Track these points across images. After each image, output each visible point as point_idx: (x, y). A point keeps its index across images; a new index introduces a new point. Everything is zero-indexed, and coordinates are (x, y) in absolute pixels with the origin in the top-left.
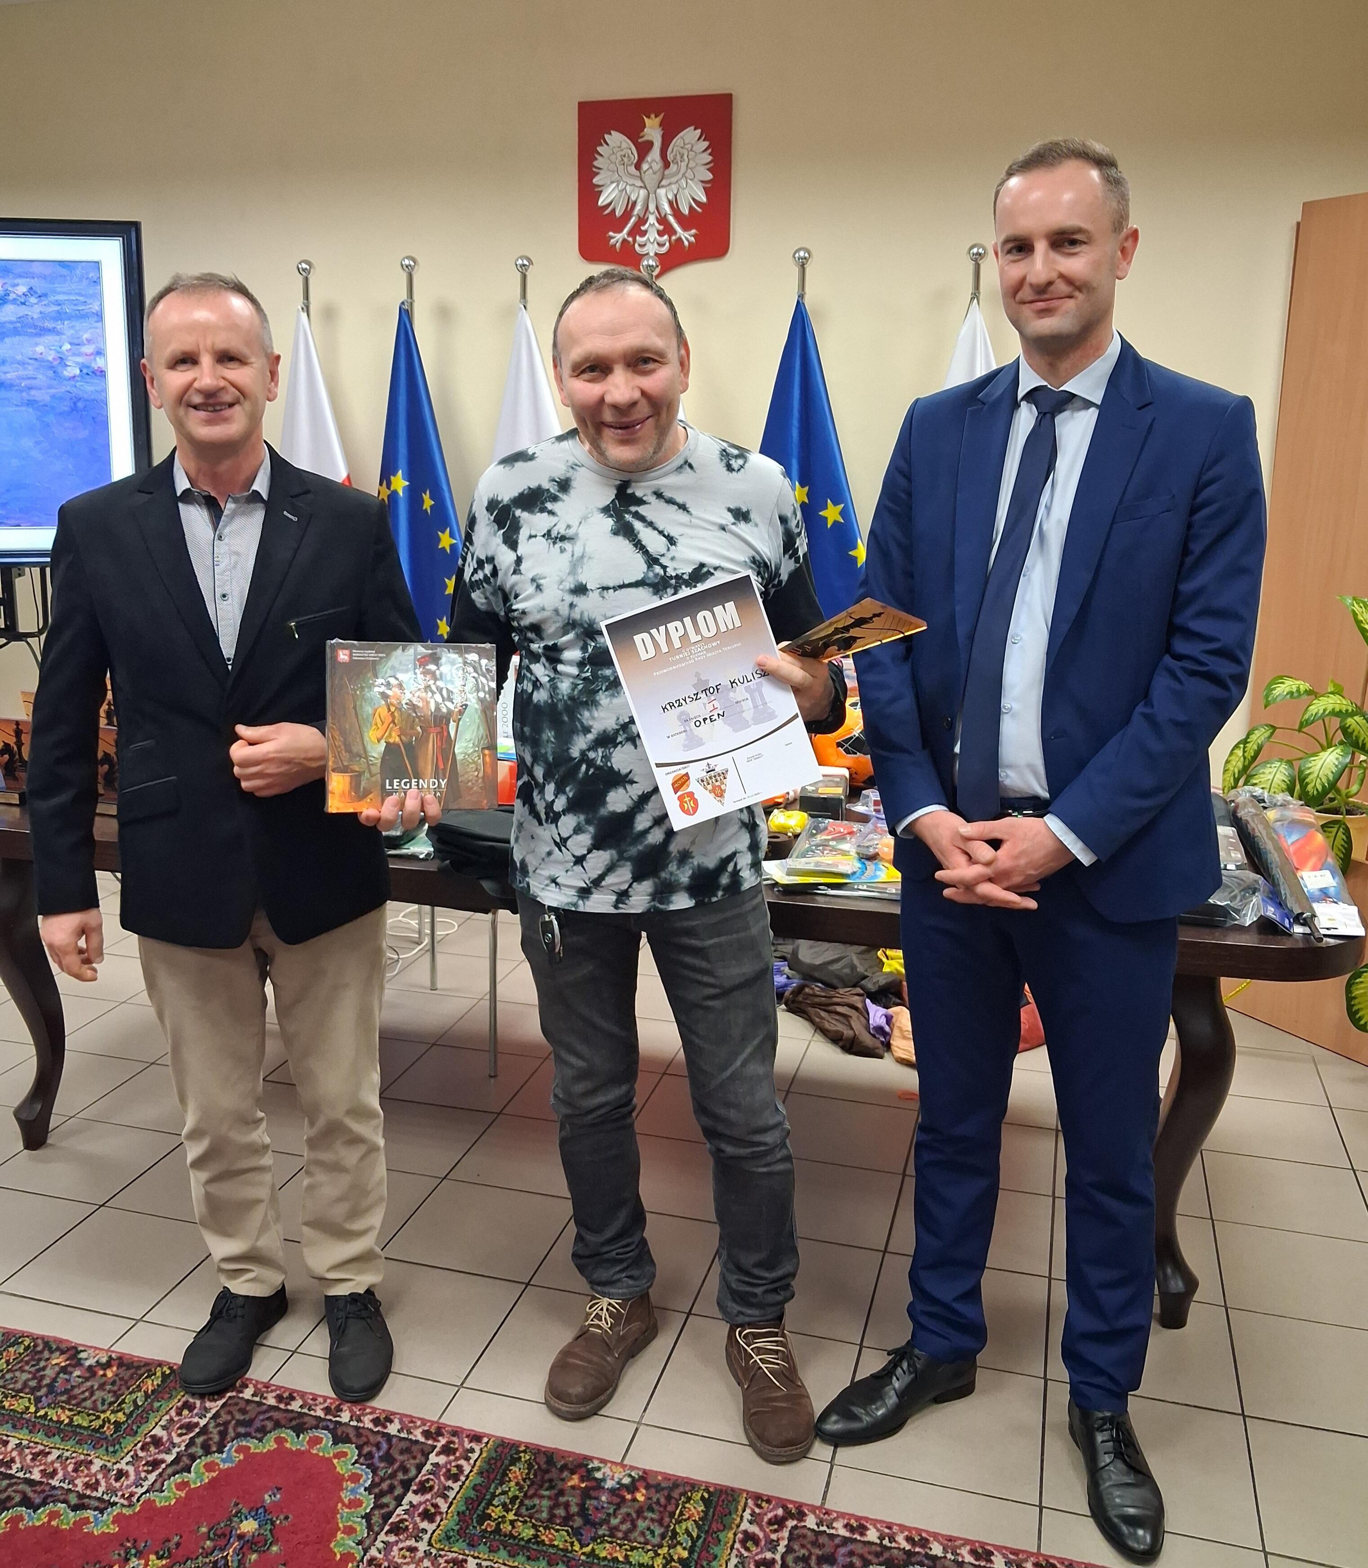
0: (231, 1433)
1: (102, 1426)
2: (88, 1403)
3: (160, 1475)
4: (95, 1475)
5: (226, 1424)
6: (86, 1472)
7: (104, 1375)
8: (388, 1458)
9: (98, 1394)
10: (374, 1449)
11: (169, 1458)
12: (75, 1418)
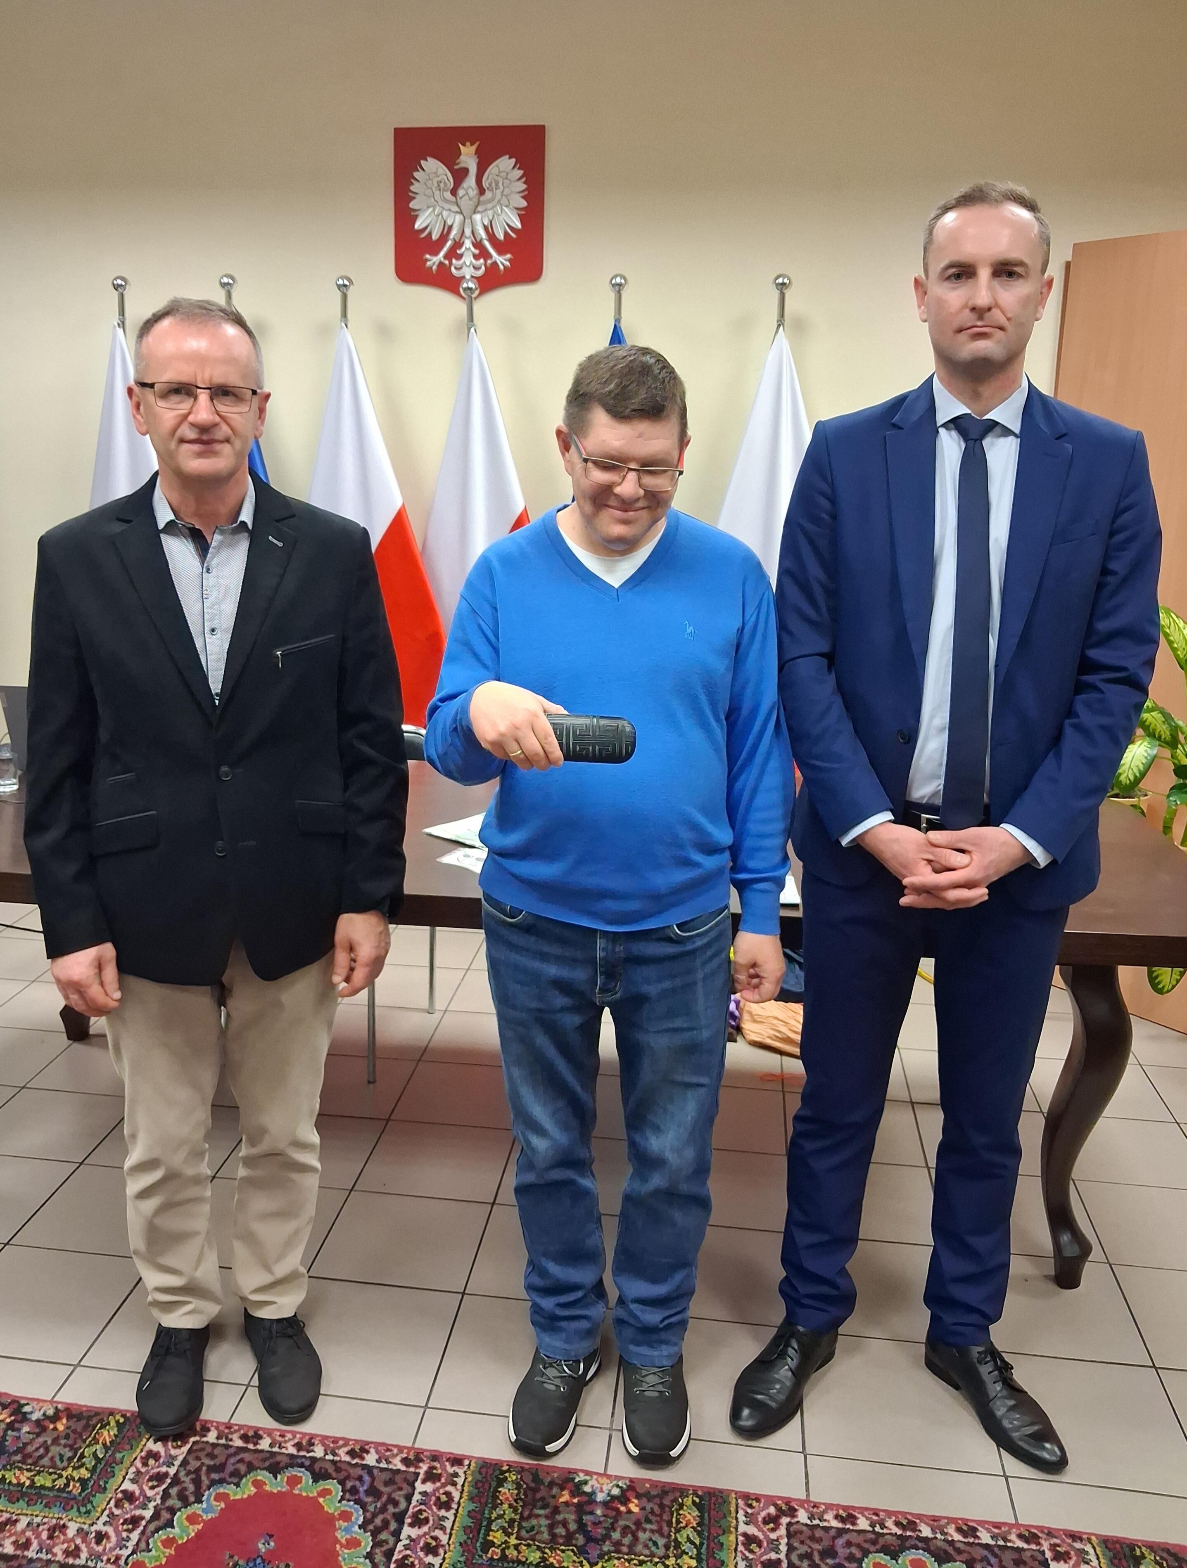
0: (205, 1481)
1: (67, 1485)
2: (46, 1461)
3: (143, 1533)
4: (73, 1540)
5: (197, 1471)
6: (62, 1537)
7: (55, 1429)
8: (373, 1492)
9: (55, 1450)
10: (358, 1483)
11: (148, 1514)
12: (36, 1479)
